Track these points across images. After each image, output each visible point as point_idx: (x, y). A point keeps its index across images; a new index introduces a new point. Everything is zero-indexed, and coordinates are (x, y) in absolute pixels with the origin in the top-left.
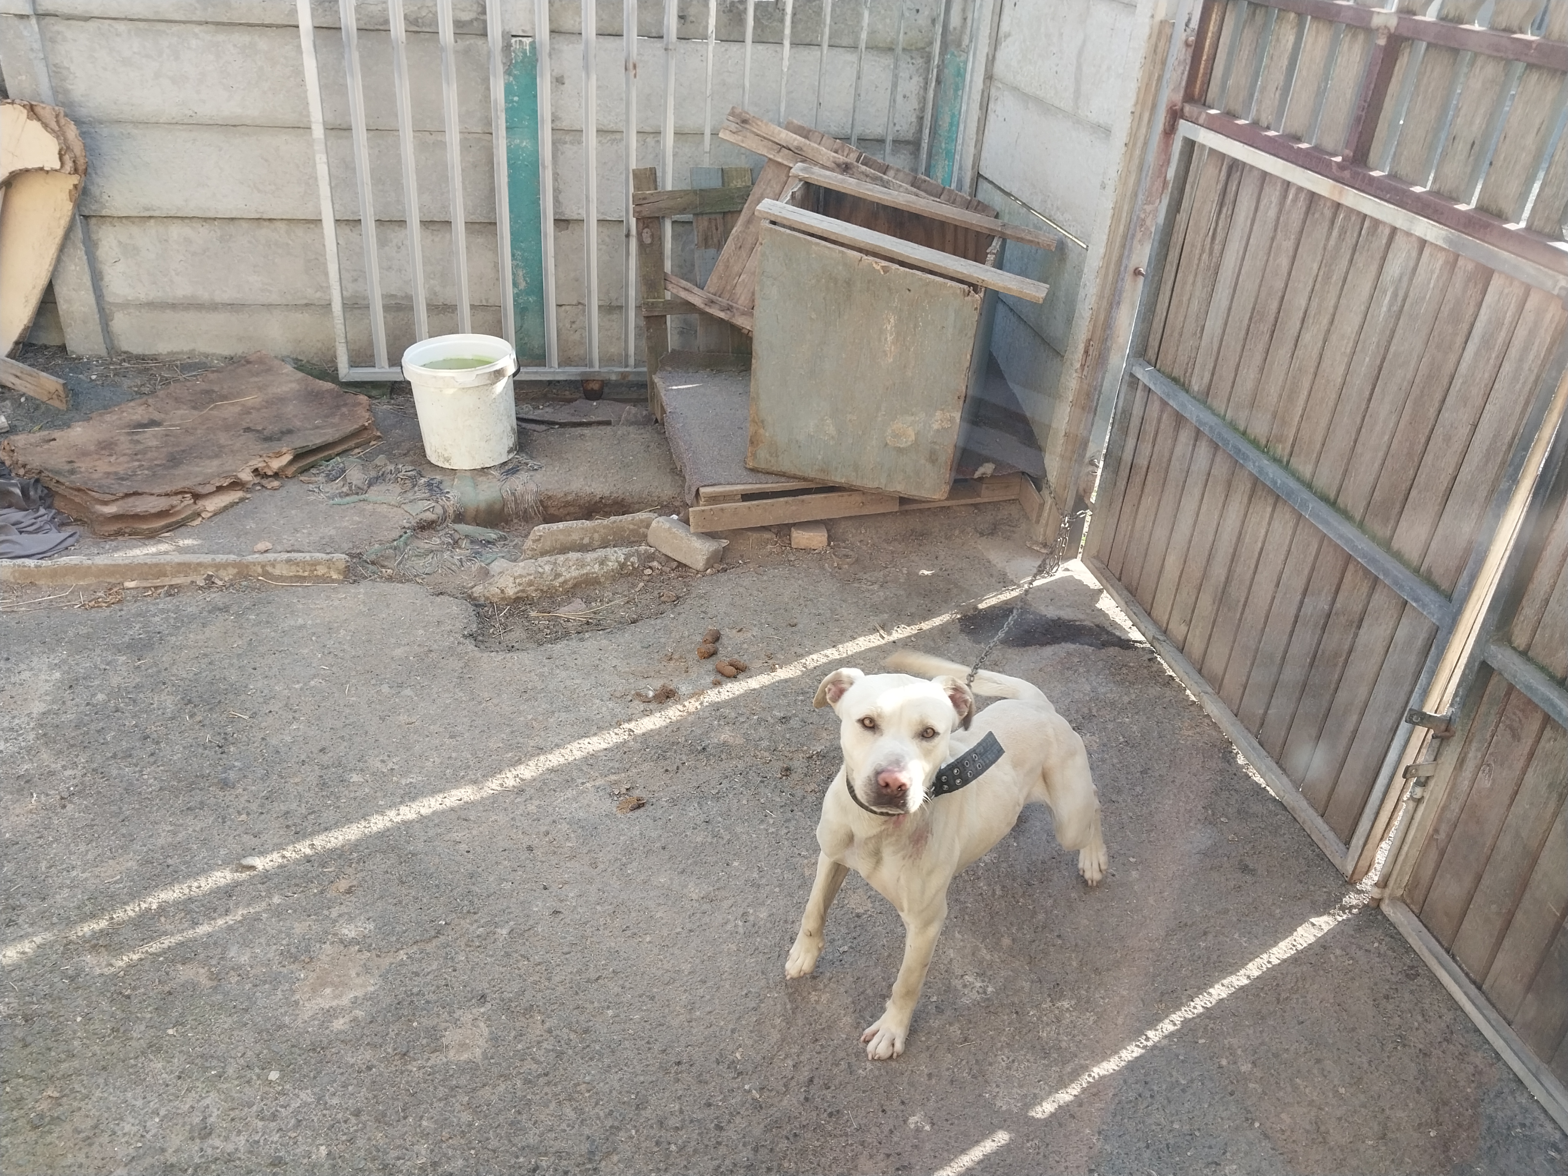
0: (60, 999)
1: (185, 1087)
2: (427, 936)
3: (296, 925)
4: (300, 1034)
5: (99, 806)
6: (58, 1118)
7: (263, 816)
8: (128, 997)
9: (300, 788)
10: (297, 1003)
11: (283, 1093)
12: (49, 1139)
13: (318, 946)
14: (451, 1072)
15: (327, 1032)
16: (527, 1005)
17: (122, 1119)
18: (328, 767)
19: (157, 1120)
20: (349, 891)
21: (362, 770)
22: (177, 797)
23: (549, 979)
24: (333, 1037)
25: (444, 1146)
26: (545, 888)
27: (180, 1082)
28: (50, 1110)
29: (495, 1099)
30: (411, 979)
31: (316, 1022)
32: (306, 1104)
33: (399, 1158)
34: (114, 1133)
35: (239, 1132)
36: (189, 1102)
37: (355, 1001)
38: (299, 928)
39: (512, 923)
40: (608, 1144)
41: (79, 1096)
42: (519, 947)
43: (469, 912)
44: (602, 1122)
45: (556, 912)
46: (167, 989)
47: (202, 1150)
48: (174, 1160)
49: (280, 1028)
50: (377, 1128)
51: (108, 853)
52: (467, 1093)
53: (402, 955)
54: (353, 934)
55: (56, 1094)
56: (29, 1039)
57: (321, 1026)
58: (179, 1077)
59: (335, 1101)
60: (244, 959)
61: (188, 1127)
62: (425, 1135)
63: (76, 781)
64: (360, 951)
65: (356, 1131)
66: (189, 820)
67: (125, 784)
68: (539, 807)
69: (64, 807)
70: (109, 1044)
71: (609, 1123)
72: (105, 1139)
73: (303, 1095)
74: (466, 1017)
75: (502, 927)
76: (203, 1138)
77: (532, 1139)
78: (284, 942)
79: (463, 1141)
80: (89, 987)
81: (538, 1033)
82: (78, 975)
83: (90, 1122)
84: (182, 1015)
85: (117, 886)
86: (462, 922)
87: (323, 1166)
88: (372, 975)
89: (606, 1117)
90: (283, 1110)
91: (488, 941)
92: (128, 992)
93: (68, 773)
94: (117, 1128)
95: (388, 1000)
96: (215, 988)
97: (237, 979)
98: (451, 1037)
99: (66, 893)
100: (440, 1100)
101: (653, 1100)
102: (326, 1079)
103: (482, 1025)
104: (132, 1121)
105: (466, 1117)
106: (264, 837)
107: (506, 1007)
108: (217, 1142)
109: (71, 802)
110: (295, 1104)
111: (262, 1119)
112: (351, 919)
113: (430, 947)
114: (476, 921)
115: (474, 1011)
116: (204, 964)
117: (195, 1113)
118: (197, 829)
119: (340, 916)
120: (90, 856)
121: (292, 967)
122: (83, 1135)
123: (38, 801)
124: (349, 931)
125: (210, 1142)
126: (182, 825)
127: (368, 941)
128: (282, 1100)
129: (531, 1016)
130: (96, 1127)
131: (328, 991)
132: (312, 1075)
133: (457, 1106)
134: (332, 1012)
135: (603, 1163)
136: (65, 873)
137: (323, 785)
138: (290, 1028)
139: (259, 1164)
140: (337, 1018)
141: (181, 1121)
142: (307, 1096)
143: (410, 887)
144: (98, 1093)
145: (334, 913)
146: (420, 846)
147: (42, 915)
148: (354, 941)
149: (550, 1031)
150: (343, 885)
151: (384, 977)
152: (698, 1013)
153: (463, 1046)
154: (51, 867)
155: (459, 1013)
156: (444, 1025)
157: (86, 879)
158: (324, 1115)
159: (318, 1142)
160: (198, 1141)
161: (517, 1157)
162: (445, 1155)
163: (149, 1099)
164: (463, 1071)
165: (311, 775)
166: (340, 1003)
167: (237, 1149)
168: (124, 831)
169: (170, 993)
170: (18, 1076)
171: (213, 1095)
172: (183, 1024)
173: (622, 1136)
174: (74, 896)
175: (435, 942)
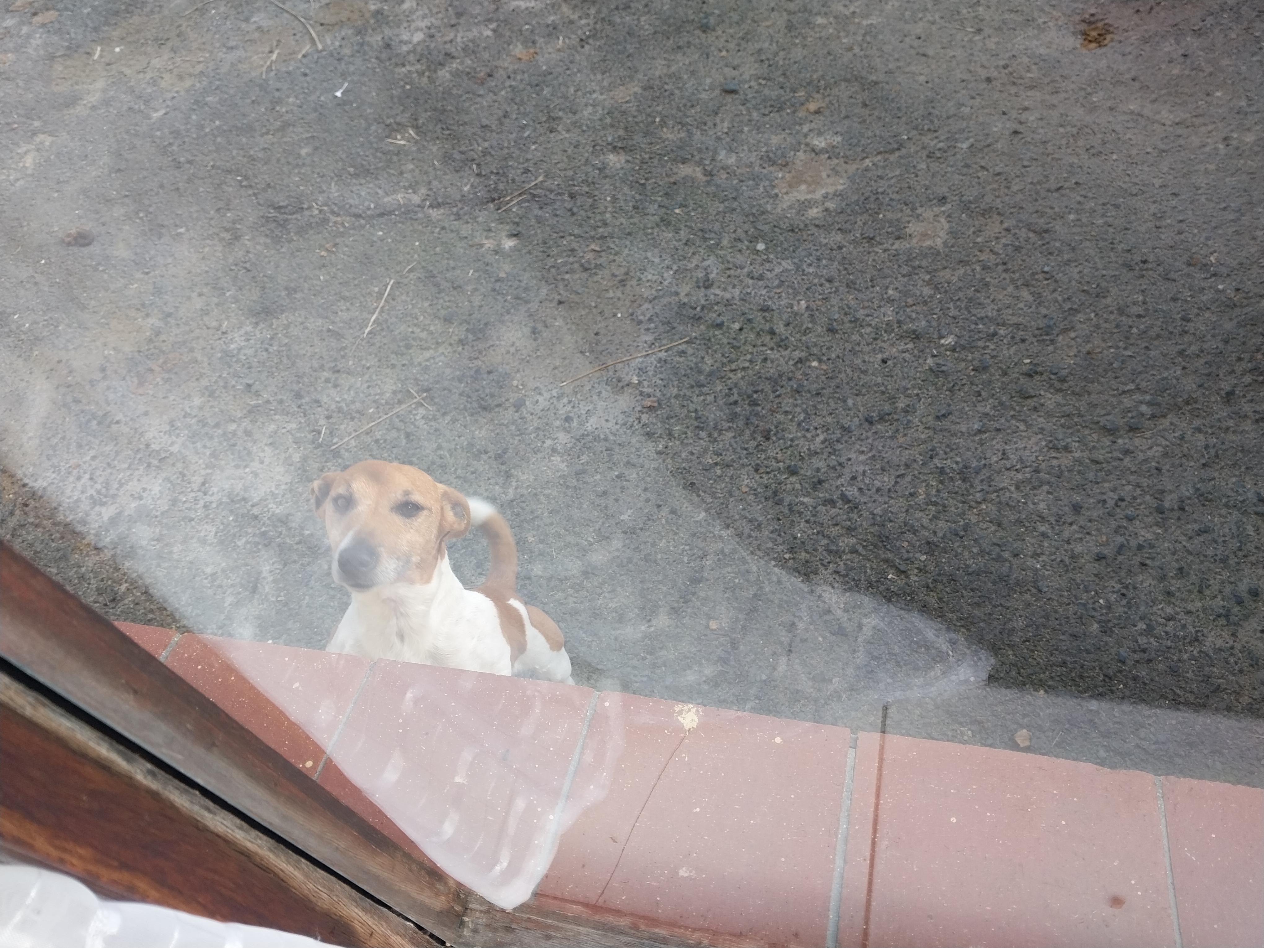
0: (593, 183)
1: (691, 251)
2: (889, 147)
3: (773, 137)
4: (780, 219)
5: (610, 46)
6: (601, 265)
7: (740, 54)
8: (643, 185)
9: (771, 31)
10: (777, 195)
11: (768, 261)
12: (596, 278)
13: (792, 153)
14: (914, 255)
15: (803, 218)
16: (987, 207)
17: (645, 270)
18: (794, 13)
19: (671, 272)
20: (818, 112)
21: (826, 14)
22: (668, 38)
23: (1008, 188)
24: (808, 222)
25: (908, 310)
26: (1004, 113)
27: (686, 248)
28: (595, 259)
29: (955, 279)
30: (876, 181)
31: (794, 211)
32: (786, 270)
33: (868, 315)
34: (640, 279)
35: (734, 287)
36: (695, 262)
37: (826, 197)
38: (775, 140)
39: (971, 140)
40: (1066, 322)
41: (613, 251)
42: (979, 160)
43: (929, 130)
44: (1060, 305)
45: (1016, 133)
46: (672, 180)
47: (706, 296)
48: (686, 300)
49: (763, 213)
50: (848, 292)
51: (619, 81)
52: (928, 273)
53: (868, 162)
54: (823, 145)
55: (597, 249)
56: (575, 210)
57: (798, 213)
58: (686, 244)
59: (811, 270)
60: (732, 160)
61: (695, 279)
62: (890, 301)
63: (590, 28)
64: (829, 158)
65: (830, 293)
66: (679, 56)
67: (626, 29)
68: (997, 43)
69: (583, 47)
70: (631, 217)
71: (1067, 306)
72: (634, 282)
73: (784, 263)
74: (928, 214)
75: (962, 142)
76: (707, 287)
77: (990, 311)
78: (764, 149)
79: (925, 308)
80: (614, 176)
81: (997, 230)
82: (605, 168)
83: (623, 270)
84: (685, 199)
85: (628, 105)
86: (923, 138)
87: (802, 315)
88: (842, 177)
89: (1064, 301)
90: (768, 273)
91: (948, 154)
92: (643, 181)
93: (583, 22)
94: (642, 276)
95: (855, 198)
96: (708, 182)
97: (725, 176)
98: (913, 228)
99: (590, 109)
100: (904, 276)
101: (1114, 291)
102: (803, 253)
103: (943, 220)
104: (653, 272)
105: (927, 291)
106: (741, 70)
107: (966, 206)
108: (718, 292)
109: (587, 43)
110: (778, 270)
111: (752, 278)
112: (820, 134)
113: (892, 158)
114: (936, 138)
115: (935, 209)
116: (700, 163)
117: (699, 270)
118: (687, 62)
119: (810, 131)
120: (605, 83)
121: (771, 169)
122: (618, 278)
123: (564, 42)
124: (819, 143)
125: (712, 291)
126: (673, 60)
127: (837, 151)
128: (767, 266)
129: (990, 217)
130: (627, 274)
131: (803, 187)
132: (791, 249)
133: (920, 283)
134: (806, 203)
135: (1060, 338)
136: (588, 95)
137: (790, 27)
138: (772, 214)
139: (751, 309)
140: (811, 208)
141: (689, 275)
142: (787, 264)
143: (874, 109)
144: (626, 251)
145: (806, 129)
146: (881, 77)
147: (574, 123)
148: (823, 151)
149: (1007, 230)
150: (812, 107)
151: (851, 179)
152: (1169, 221)
153: (925, 235)
154: (578, 90)
155: (919, 211)
156: (907, 219)
157: (605, 100)
158: (803, 279)
159: (798, 298)
160: (703, 289)
161: (976, 324)
162: (909, 317)
163: (664, 257)
164: (925, 256)
165: (781, 20)
166: (814, 197)
167: (733, 298)
168: (629, 64)
169: (675, 183)
170: (570, 235)
171: (712, 258)
172: (686, 206)
173: (1081, 317)
174: (596, 112)
175: (897, 154)
